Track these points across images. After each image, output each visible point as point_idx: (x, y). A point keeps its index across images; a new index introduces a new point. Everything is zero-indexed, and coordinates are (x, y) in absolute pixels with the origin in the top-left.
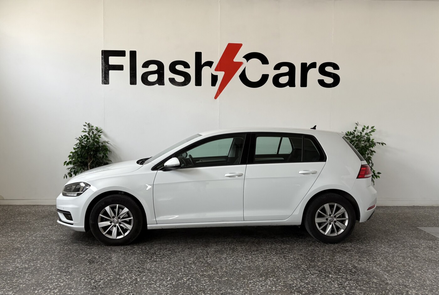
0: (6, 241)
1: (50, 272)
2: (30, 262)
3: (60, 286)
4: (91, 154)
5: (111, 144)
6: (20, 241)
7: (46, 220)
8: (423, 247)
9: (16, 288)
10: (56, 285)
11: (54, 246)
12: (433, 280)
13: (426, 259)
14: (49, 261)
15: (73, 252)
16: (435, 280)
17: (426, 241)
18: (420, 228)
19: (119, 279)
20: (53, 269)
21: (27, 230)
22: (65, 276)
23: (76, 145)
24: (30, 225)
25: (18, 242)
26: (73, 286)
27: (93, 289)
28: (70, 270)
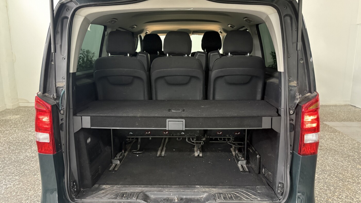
8: (326, 138)
9: (22, 173)
12: (332, 166)
13: (328, 148)
16: (333, 166)
17: (329, 133)
18: (325, 123)
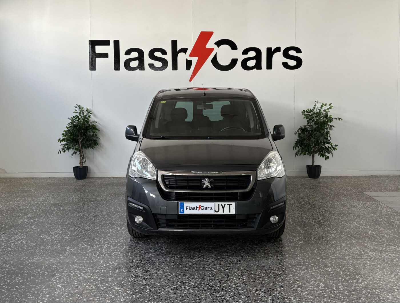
0: (14, 204)
1: (50, 225)
2: (34, 218)
3: (59, 233)
4: (81, 132)
5: (100, 123)
6: (24, 205)
7: (44, 190)
8: (359, 207)
10: (55, 232)
11: (52, 208)
13: (356, 215)
14: (49, 217)
15: (68, 211)
17: (364, 202)
18: (365, 193)
19: (103, 228)
20: (52, 223)
21: (29, 197)
22: (62, 227)
23: (69, 124)
24: (31, 193)
25: (23, 205)
26: (69, 233)
27: (83, 235)
28: (66, 223)
